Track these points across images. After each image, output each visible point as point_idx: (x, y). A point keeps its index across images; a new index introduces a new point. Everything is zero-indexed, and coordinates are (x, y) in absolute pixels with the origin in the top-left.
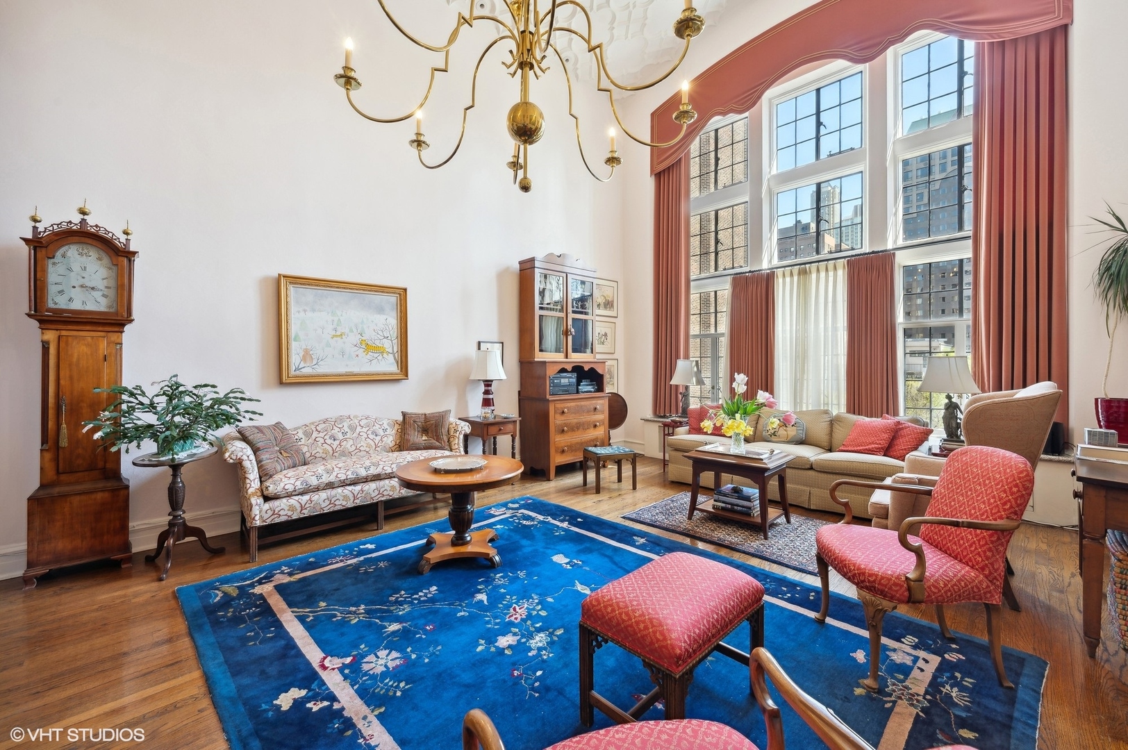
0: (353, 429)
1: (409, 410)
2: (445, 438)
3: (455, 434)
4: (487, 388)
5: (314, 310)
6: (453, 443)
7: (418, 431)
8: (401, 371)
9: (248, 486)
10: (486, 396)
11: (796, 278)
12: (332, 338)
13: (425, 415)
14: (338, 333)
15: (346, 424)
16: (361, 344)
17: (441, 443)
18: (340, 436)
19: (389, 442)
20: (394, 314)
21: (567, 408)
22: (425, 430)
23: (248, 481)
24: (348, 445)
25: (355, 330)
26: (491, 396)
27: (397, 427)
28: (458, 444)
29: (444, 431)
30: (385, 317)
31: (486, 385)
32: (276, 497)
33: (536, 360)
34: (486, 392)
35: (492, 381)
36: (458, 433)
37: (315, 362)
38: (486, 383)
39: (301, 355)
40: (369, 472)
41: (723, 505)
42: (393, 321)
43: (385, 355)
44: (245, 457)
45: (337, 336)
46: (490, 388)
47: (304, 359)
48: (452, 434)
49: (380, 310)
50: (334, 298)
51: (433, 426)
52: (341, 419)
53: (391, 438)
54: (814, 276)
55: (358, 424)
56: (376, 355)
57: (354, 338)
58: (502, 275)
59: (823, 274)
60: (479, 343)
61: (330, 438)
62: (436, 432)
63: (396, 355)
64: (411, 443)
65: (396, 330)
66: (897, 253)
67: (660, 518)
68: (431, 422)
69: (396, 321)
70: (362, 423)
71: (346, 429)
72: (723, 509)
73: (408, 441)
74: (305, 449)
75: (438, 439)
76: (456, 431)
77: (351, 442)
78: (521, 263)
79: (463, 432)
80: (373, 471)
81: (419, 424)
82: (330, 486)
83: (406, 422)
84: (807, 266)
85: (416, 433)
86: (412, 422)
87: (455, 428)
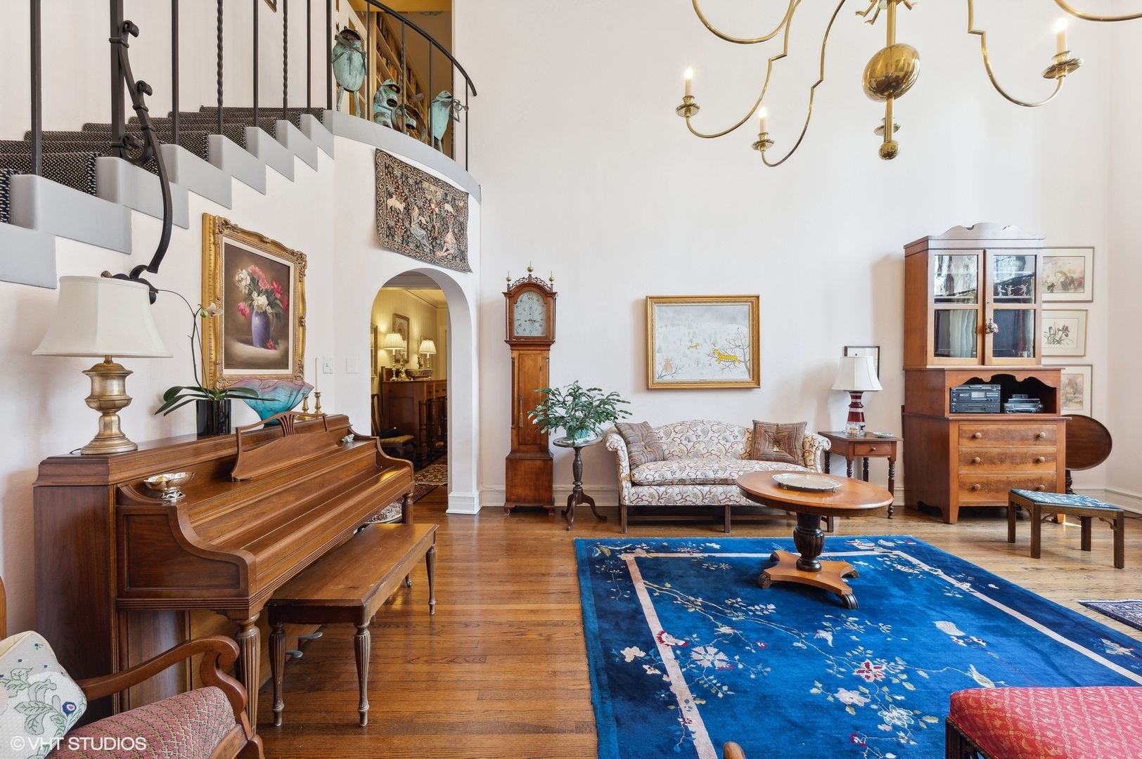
0: (706, 433)
1: (760, 419)
2: (799, 453)
3: (811, 449)
4: (854, 400)
5: (673, 325)
6: (808, 459)
7: (769, 442)
8: (753, 379)
9: (621, 471)
10: (854, 410)
12: (688, 349)
13: (777, 425)
14: (694, 344)
15: (699, 428)
16: (714, 353)
17: (794, 457)
18: (694, 439)
19: (739, 448)
20: (746, 323)
21: (982, 431)
22: (777, 442)
23: (621, 467)
24: (701, 448)
25: (708, 341)
26: (860, 410)
27: (747, 435)
28: (814, 460)
29: (799, 444)
30: (737, 326)
31: (853, 397)
32: (640, 484)
33: (928, 367)
34: (854, 405)
35: (862, 392)
36: (814, 448)
37: (674, 371)
38: (854, 394)
39: (663, 365)
42: (744, 329)
43: (737, 364)
44: (619, 448)
45: (692, 347)
46: (858, 401)
47: (665, 368)
48: (807, 448)
49: (733, 320)
50: (692, 310)
51: (786, 438)
52: (695, 423)
53: (741, 446)
55: (710, 429)
56: (728, 364)
57: (707, 349)
60: (846, 348)
61: (685, 439)
62: (789, 445)
63: (748, 363)
64: (761, 453)
65: (748, 339)
68: (784, 434)
69: (748, 330)
70: (714, 429)
71: (700, 433)
73: (758, 450)
74: (665, 447)
75: (791, 452)
76: (812, 446)
77: (703, 445)
78: (906, 247)
79: (821, 448)
80: (721, 475)
81: (771, 434)
82: (682, 482)
83: (757, 432)
85: (767, 443)
86: (763, 431)
87: (812, 442)
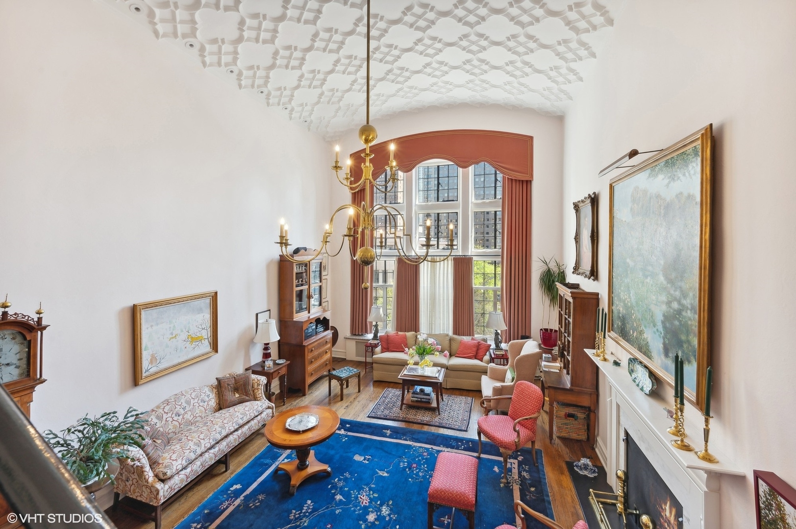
0: (188, 403)
1: (220, 376)
2: (251, 392)
4: (266, 346)
5: (157, 324)
6: (258, 395)
7: (232, 391)
8: (213, 349)
9: (147, 477)
12: (170, 340)
13: (234, 377)
14: (174, 336)
15: (183, 401)
16: (188, 339)
17: (250, 397)
18: (182, 412)
19: (213, 404)
20: (208, 311)
21: (314, 347)
22: (236, 390)
23: (146, 473)
24: (188, 416)
25: (184, 330)
27: (215, 390)
28: (261, 394)
29: (250, 388)
30: (203, 314)
31: (265, 344)
32: (169, 478)
33: (294, 320)
34: (266, 349)
35: (271, 341)
36: (260, 385)
37: (158, 362)
39: (149, 360)
40: (222, 435)
41: (416, 399)
42: (207, 316)
43: (203, 341)
45: (172, 338)
46: (268, 346)
47: (151, 362)
48: (256, 387)
49: (200, 310)
50: (171, 309)
51: (242, 386)
52: (177, 397)
53: (213, 401)
54: (438, 263)
55: (190, 398)
56: (197, 343)
57: (184, 336)
58: (268, 266)
60: (257, 314)
61: (176, 416)
62: (245, 389)
63: (210, 339)
64: (229, 402)
65: (209, 322)
66: (474, 257)
67: (387, 412)
68: (241, 383)
69: (209, 316)
70: (193, 396)
71: (184, 404)
72: (417, 401)
73: (226, 400)
74: (161, 429)
75: (247, 394)
76: (258, 385)
77: (189, 413)
79: (263, 384)
80: (224, 433)
81: (232, 385)
82: (200, 455)
83: (220, 386)
85: (231, 393)
86: (226, 385)
87: (258, 383)
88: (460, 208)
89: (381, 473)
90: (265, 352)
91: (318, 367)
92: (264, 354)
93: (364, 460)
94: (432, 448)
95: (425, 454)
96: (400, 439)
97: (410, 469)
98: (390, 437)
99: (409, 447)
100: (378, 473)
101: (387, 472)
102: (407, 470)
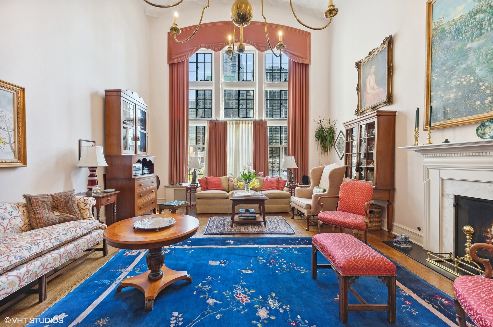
1: (30, 193)
2: (78, 211)
3: (86, 207)
4: (92, 173)
6: (84, 214)
7: (48, 209)
8: (19, 160)
11: (234, 125)
13: (51, 195)
17: (75, 215)
19: (18, 223)
20: (10, 108)
21: (142, 183)
22: (55, 208)
26: (96, 178)
27: (22, 208)
28: (89, 213)
29: (75, 206)
30: (2, 110)
31: (91, 171)
33: (122, 154)
34: (92, 176)
35: (96, 168)
36: (88, 205)
38: (92, 169)
40: (32, 252)
41: (244, 218)
43: (2, 144)
46: (95, 173)
48: (82, 207)
53: (19, 219)
54: (241, 125)
59: (244, 125)
60: (80, 141)
62: (68, 208)
63: (13, 144)
64: (45, 220)
66: (268, 121)
67: (221, 230)
68: (61, 200)
72: (244, 219)
73: (41, 218)
75: (71, 212)
76: (85, 204)
78: (106, 91)
79: (92, 205)
80: (36, 250)
81: (48, 203)
83: (31, 203)
84: (239, 121)
85: (47, 211)
86: (40, 202)
87: (85, 202)
88: (256, 86)
89: (245, 271)
90: (91, 178)
91: (146, 203)
92: (89, 181)
93: (221, 263)
94: (278, 247)
95: (275, 251)
96: (245, 244)
97: (271, 264)
98: (234, 244)
99: (257, 248)
100: (242, 272)
101: (251, 270)
102: (268, 265)
